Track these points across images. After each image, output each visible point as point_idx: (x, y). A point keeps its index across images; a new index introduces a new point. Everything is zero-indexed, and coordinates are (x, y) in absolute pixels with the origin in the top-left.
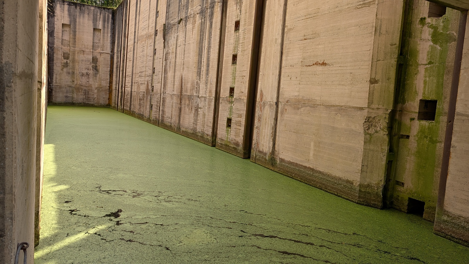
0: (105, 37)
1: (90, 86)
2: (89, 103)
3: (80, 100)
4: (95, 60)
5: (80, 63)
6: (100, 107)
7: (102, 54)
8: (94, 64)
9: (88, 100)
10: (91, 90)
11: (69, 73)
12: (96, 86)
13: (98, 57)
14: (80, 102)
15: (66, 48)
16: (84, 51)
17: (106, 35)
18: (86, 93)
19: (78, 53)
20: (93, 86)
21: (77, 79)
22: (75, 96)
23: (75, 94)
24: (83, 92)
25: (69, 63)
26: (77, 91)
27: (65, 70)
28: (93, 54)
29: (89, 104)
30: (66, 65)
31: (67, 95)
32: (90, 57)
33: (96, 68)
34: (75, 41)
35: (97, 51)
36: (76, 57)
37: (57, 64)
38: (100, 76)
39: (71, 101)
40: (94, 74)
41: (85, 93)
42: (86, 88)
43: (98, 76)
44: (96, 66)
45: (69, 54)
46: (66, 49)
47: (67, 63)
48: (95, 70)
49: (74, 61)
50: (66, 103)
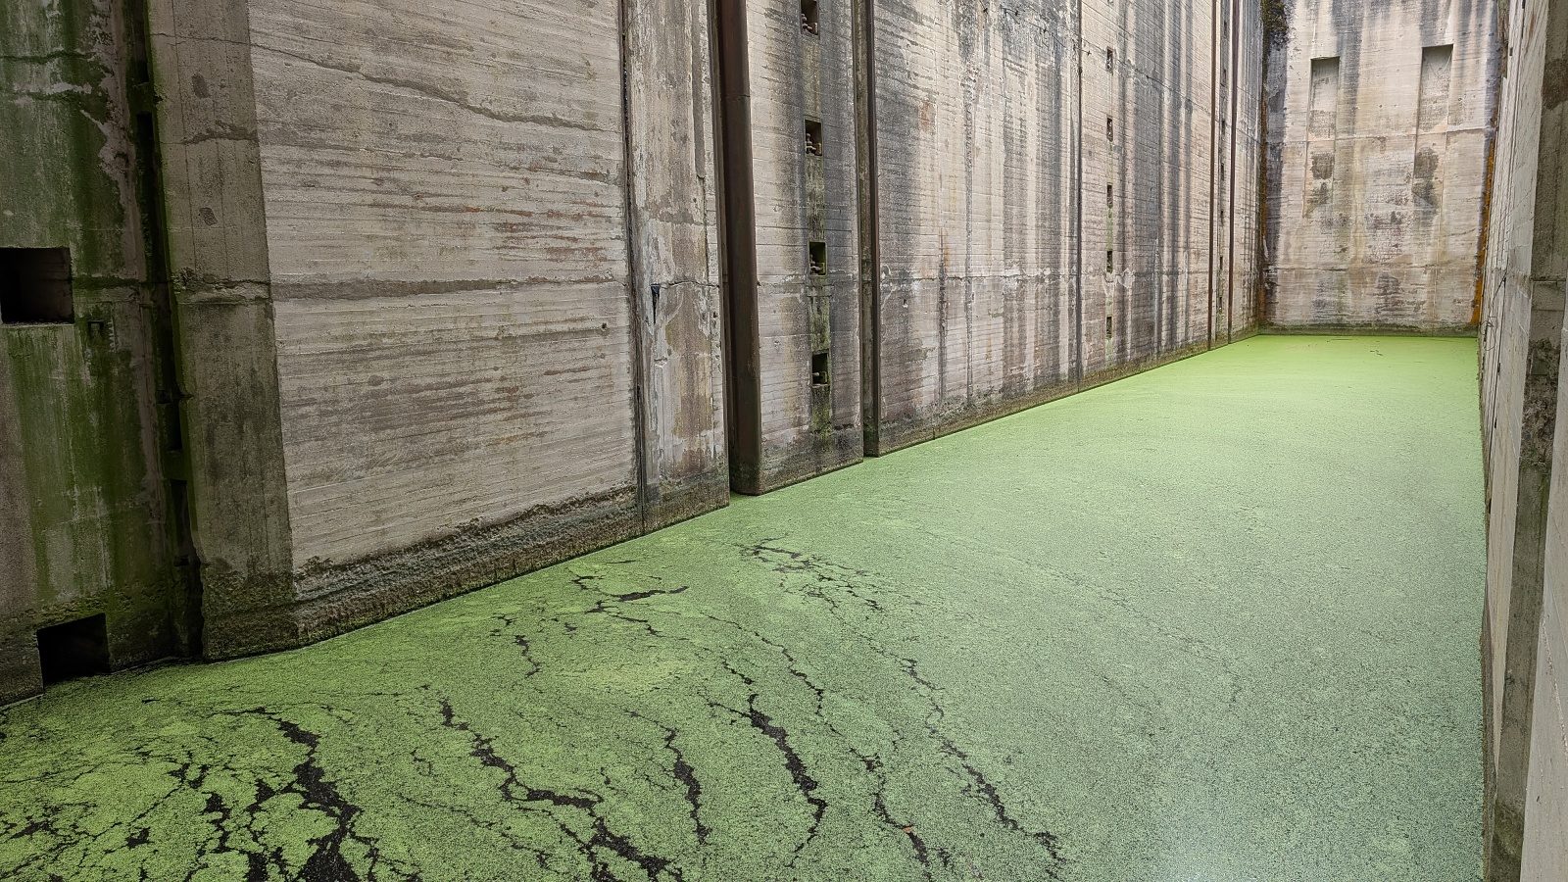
0: (1466, 71)
1: (1406, 260)
2: (1399, 321)
3: (1364, 314)
4: (1425, 164)
5: (1370, 183)
6: (1438, 336)
7: (1452, 139)
8: (1421, 181)
9: (1396, 312)
10: (1409, 274)
11: (1330, 223)
12: (1428, 259)
13: (1439, 149)
14: (1366, 319)
15: (1324, 138)
16: (1383, 140)
17: (1470, 62)
18: (1390, 287)
19: (1363, 149)
20: (1413, 260)
21: (1356, 241)
22: (1349, 299)
23: (1349, 294)
24: (1376, 285)
25: (1332, 189)
26: (1357, 281)
27: (1316, 214)
28: (1419, 143)
29: (1398, 327)
30: (1321, 197)
31: (1320, 298)
32: (1408, 157)
33: (1427, 196)
34: (1354, 109)
35: (1436, 130)
36: (1357, 166)
37: (1290, 198)
38: (1442, 220)
39: (1333, 319)
40: (1421, 216)
41: (1386, 288)
42: (1389, 271)
43: (1434, 222)
44: (1430, 187)
45: (1332, 160)
46: (1322, 143)
47: (1324, 190)
48: (1423, 202)
49: (1347, 179)
50: (1319, 325)
